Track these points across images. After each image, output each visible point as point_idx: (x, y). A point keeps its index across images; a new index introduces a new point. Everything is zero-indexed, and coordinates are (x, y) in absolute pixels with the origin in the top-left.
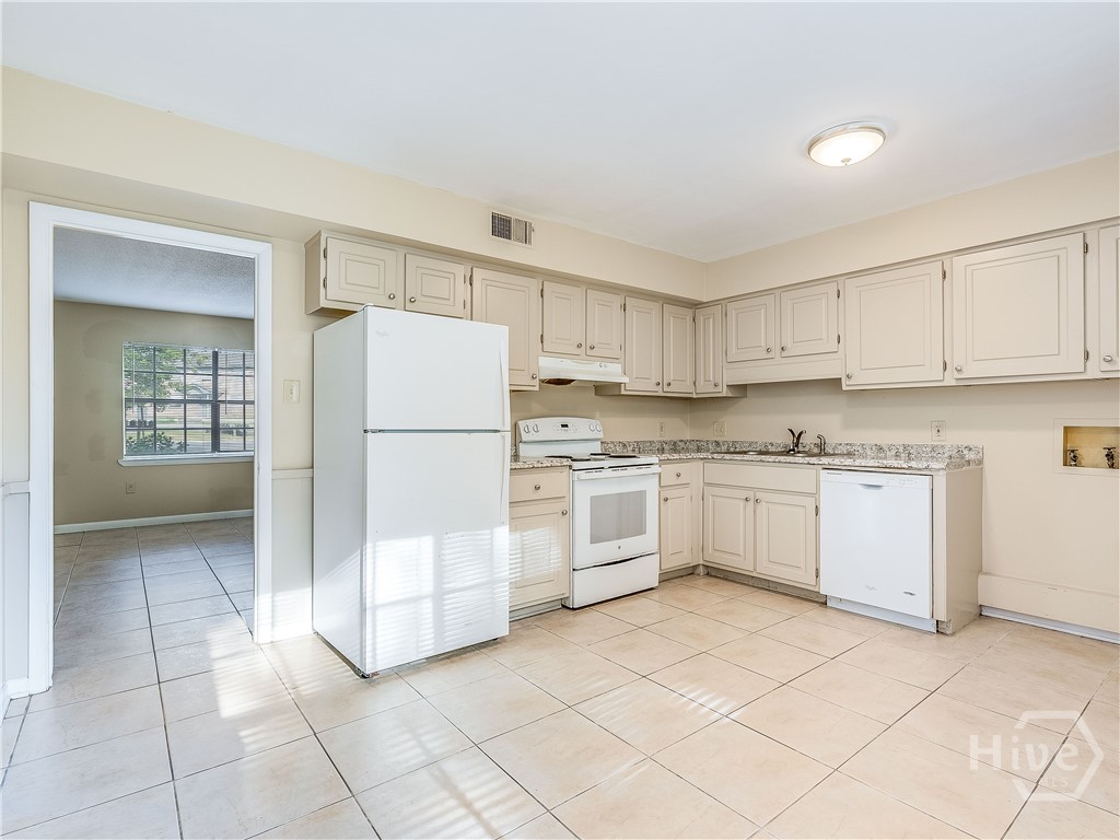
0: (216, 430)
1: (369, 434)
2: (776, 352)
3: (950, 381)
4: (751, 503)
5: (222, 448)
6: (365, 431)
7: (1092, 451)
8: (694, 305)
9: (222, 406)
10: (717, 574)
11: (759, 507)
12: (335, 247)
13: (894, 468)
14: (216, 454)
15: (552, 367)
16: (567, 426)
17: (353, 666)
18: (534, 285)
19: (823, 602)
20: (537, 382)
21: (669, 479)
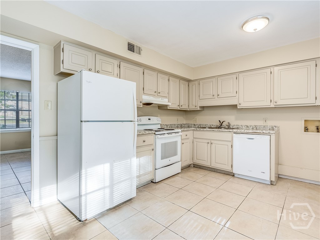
0: (18, 120)
1: (83, 123)
2: (216, 96)
3: (272, 106)
4: (210, 144)
5: (20, 126)
6: (81, 121)
7: (312, 127)
8: (189, 81)
9: (20, 112)
10: (197, 167)
11: (212, 145)
12: (67, 48)
13: (258, 133)
14: (18, 129)
15: (147, 99)
16: (150, 119)
17: (76, 217)
18: (141, 70)
19: (233, 175)
20: (142, 104)
21: (184, 137)
